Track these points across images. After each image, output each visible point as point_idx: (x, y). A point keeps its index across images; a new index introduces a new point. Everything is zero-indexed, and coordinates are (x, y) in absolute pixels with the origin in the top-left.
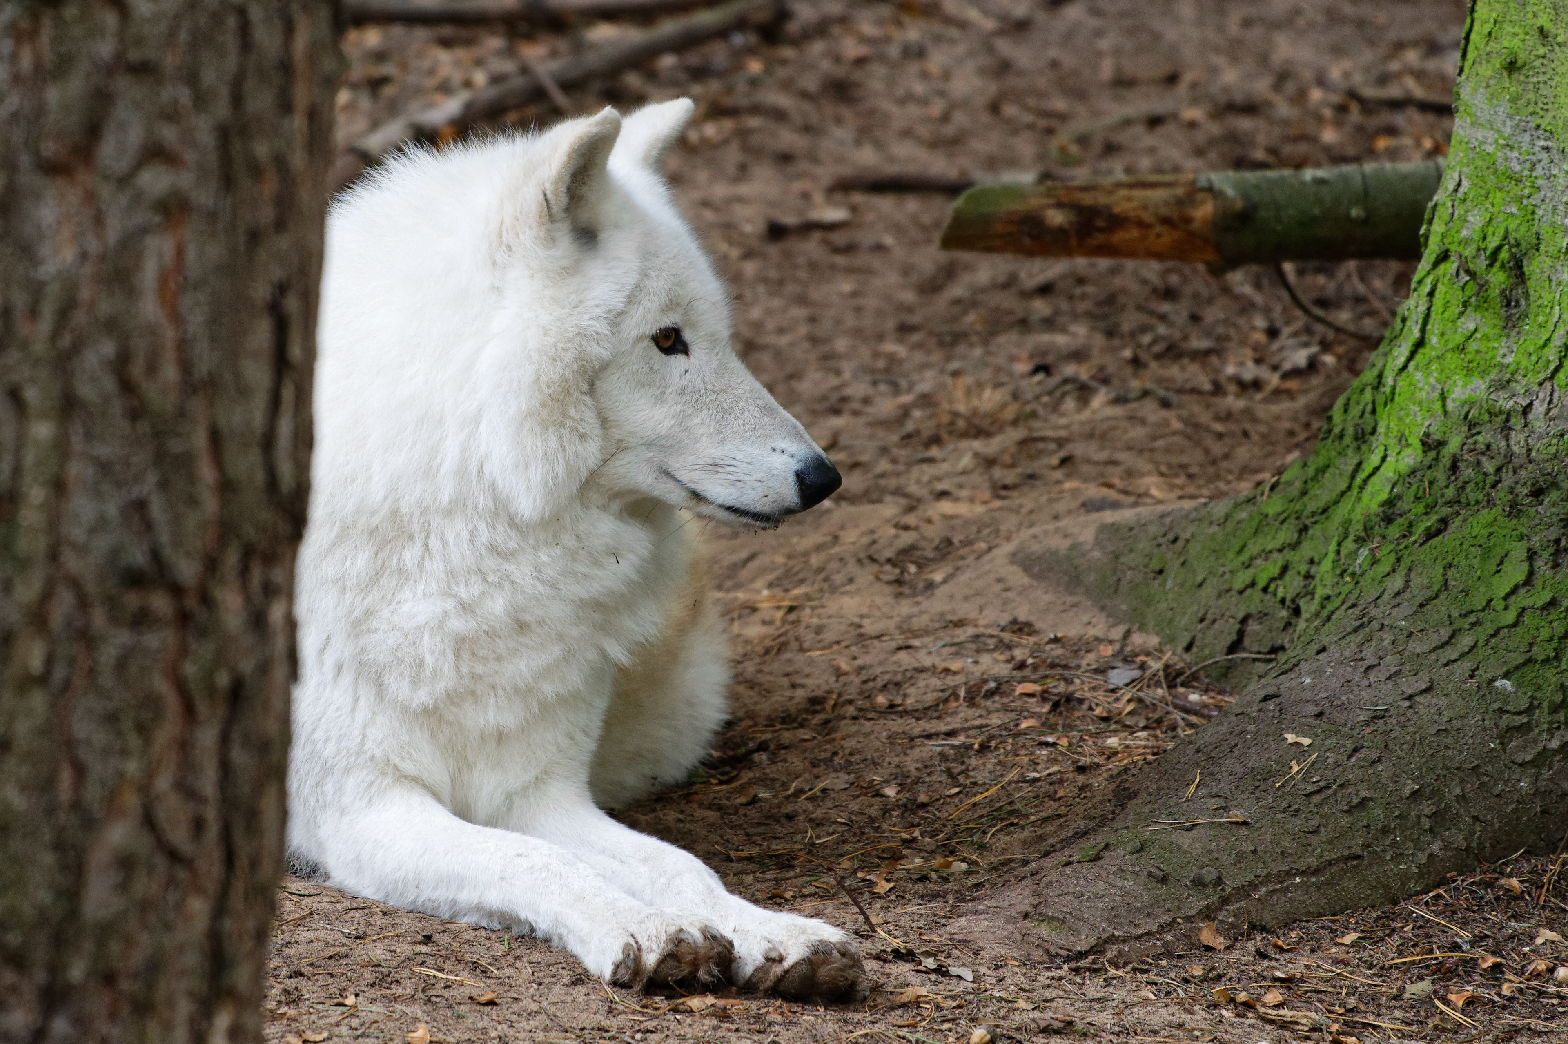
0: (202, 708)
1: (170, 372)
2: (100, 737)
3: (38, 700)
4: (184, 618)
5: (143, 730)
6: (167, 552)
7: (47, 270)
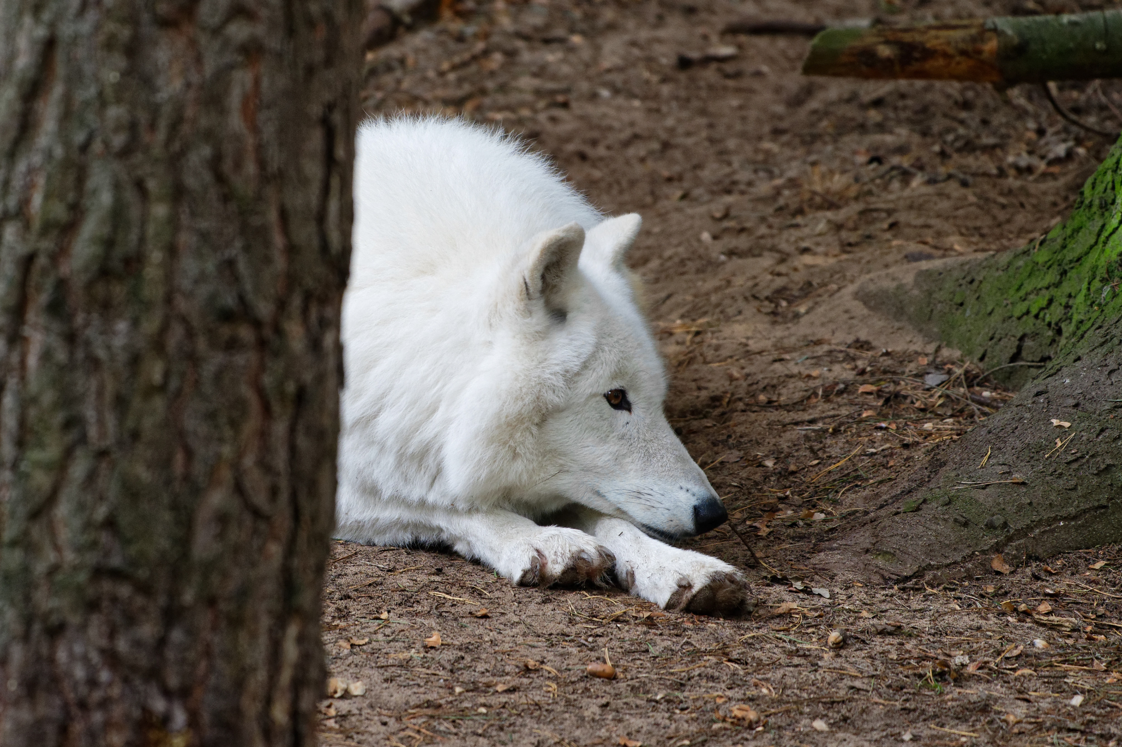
0: (276, 408)
1: (251, 168)
2: (203, 429)
3: (159, 403)
4: (262, 344)
5: (234, 424)
6: (250, 297)
7: (162, 96)
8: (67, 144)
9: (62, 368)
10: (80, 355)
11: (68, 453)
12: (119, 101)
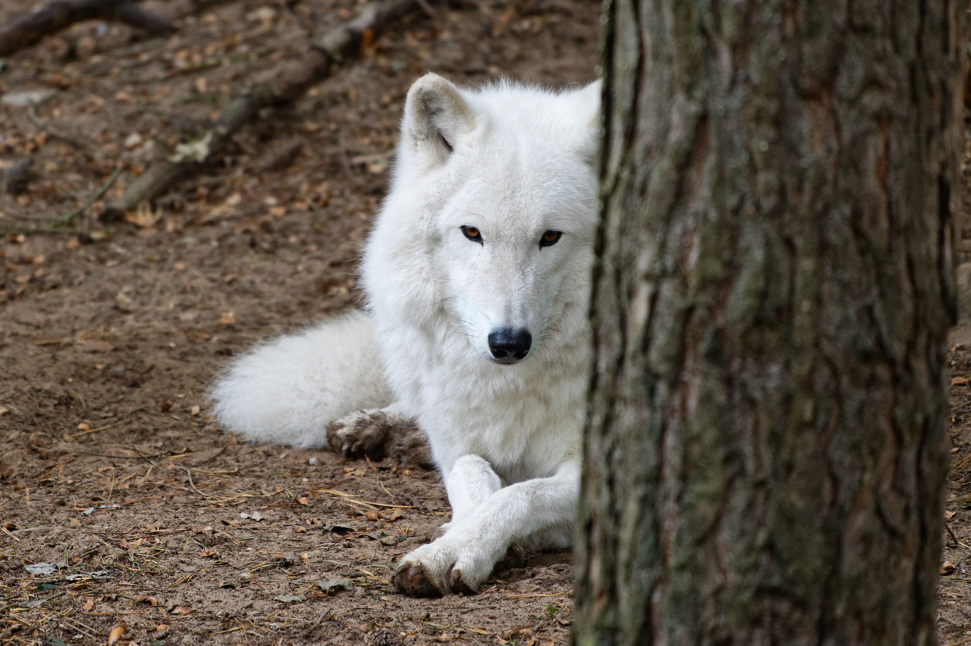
0: (907, 438)
1: (884, 223)
2: (848, 460)
3: (810, 437)
4: (896, 381)
5: (874, 453)
6: (886, 338)
7: (806, 161)
8: (721, 208)
9: (722, 409)
10: (737, 396)
11: (729, 485)
12: (768, 166)
